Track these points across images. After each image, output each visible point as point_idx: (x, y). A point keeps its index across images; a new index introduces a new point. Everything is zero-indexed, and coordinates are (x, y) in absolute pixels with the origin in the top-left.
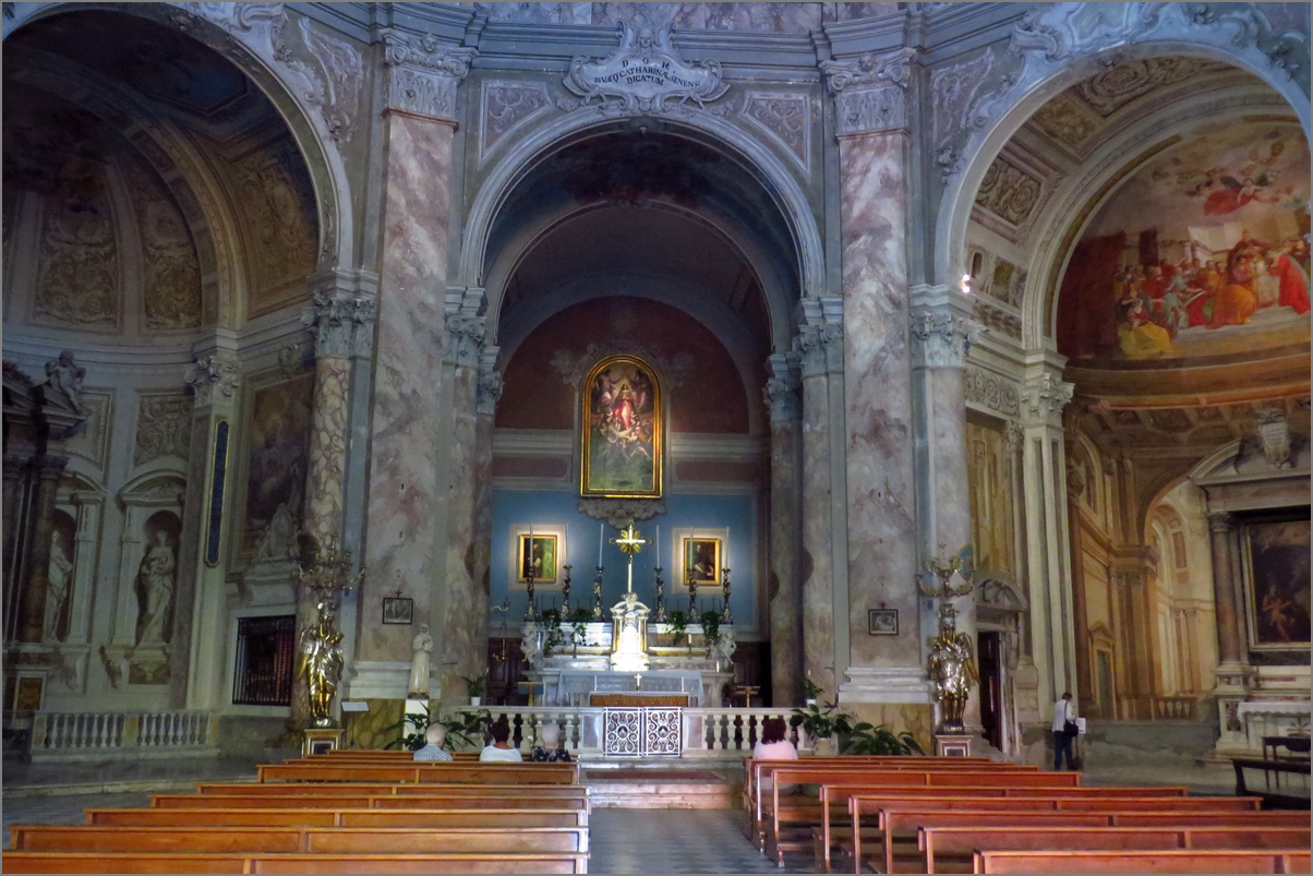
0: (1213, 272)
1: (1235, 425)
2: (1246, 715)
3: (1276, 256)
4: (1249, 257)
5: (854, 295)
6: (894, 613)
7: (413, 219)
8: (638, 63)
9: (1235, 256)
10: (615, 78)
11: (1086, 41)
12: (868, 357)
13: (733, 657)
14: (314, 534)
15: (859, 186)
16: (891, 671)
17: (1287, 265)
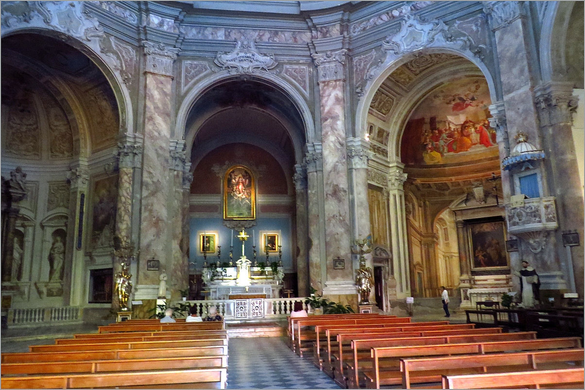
0: (456, 132)
1: (465, 188)
2: (471, 294)
3: (478, 126)
4: (469, 126)
5: (326, 141)
6: (343, 261)
7: (156, 114)
8: (242, 54)
9: (464, 126)
10: (234, 60)
11: (409, 47)
12: (332, 165)
15: (327, 101)
16: (342, 282)
17: (482, 129)
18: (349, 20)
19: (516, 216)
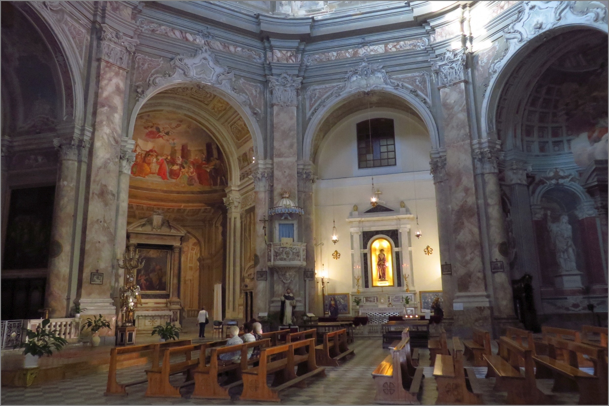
0: (140, 157)
2: (138, 316)
3: (160, 158)
4: (152, 155)
5: (99, 131)
6: (102, 275)
9: (148, 153)
11: (198, 76)
12: (102, 160)
15: (107, 85)
16: (98, 300)
17: (163, 162)
18: (140, 11)
19: (284, 253)
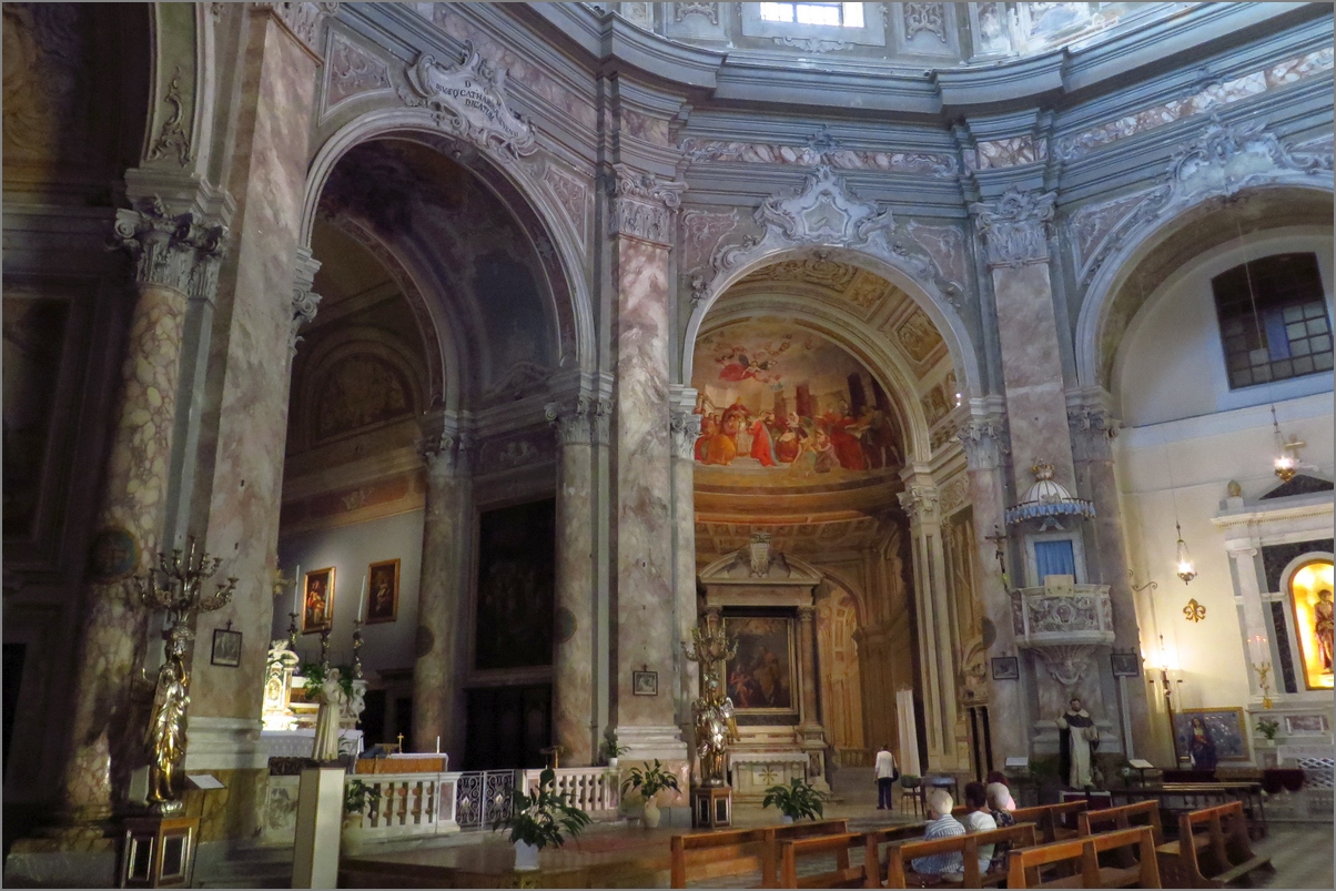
0: (712, 422)
1: (717, 540)
2: (737, 764)
3: (754, 420)
4: (736, 417)
5: (627, 378)
6: (655, 675)
7: (274, 153)
8: (476, 88)
9: (729, 414)
10: (456, 93)
11: (815, 234)
12: (637, 437)
13: (362, 715)
14: (131, 527)
15: (634, 283)
16: (652, 729)
17: (761, 429)
18: (685, 123)
19: (1054, 613)
